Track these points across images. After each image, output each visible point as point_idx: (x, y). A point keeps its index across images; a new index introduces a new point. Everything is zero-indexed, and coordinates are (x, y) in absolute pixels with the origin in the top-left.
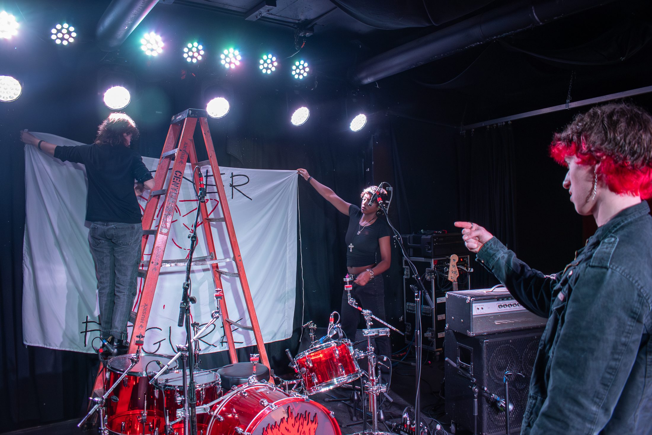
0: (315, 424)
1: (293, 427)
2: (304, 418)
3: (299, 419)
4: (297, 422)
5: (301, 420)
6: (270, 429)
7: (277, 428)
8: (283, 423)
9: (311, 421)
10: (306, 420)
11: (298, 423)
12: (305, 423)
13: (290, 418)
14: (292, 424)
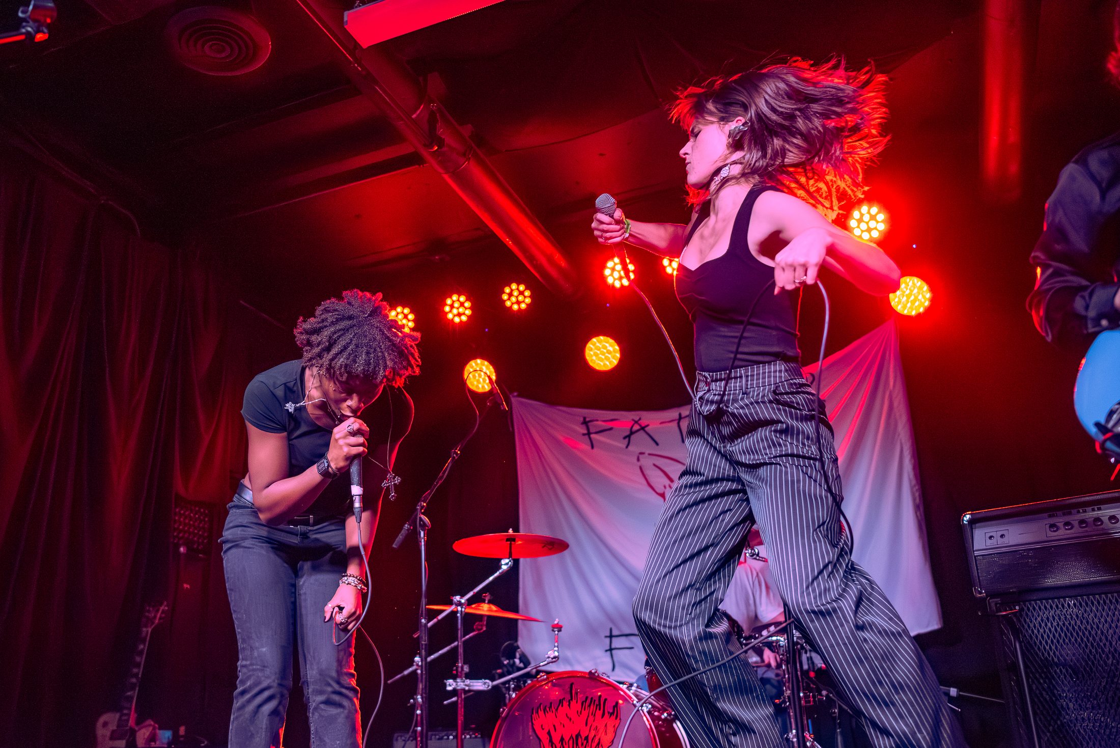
0: (616, 718)
1: (579, 716)
2: (597, 705)
3: (589, 706)
4: (585, 710)
5: (592, 707)
6: (542, 711)
7: (552, 712)
8: (562, 706)
9: (609, 713)
10: (600, 709)
11: (587, 711)
12: (599, 713)
13: (574, 701)
14: (578, 711)
